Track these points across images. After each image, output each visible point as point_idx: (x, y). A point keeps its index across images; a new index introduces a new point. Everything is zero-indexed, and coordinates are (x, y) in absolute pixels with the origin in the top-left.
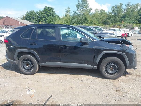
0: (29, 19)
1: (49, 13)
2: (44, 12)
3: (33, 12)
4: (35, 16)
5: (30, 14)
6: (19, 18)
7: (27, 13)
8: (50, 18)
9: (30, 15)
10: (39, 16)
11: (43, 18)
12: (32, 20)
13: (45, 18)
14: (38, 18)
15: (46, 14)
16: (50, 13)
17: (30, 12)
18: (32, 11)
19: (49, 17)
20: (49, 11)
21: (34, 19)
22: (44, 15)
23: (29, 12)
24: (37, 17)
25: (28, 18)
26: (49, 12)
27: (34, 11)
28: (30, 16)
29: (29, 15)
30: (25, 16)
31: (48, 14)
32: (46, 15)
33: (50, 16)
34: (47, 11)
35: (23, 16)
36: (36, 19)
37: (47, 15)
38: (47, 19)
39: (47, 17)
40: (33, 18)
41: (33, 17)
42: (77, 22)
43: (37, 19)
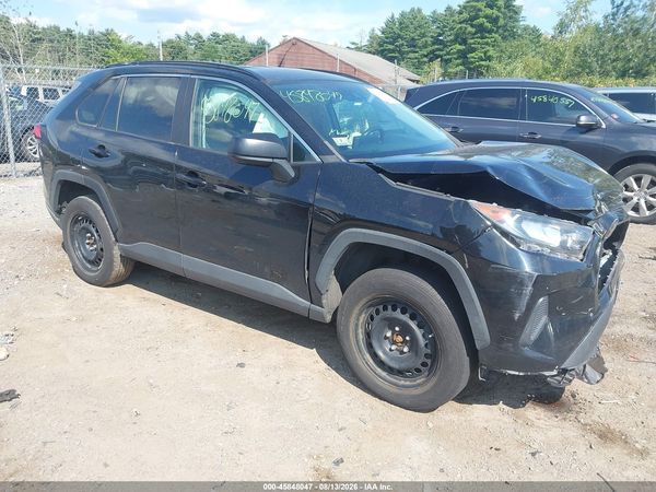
0: (391, 47)
1: (486, 17)
2: (465, 15)
3: (415, 14)
4: (423, 35)
5: (401, 24)
6: (353, 43)
7: (391, 22)
8: (487, 44)
9: (401, 29)
10: (440, 35)
11: (454, 41)
12: (408, 53)
13: (464, 42)
14: (434, 44)
15: (472, 26)
16: (494, 20)
17: (403, 15)
18: (413, 10)
19: (482, 38)
20: (491, 7)
21: (414, 46)
22: (461, 28)
23: (397, 16)
24: (432, 37)
25: (390, 43)
26: (489, 11)
27: (419, 10)
28: (399, 36)
29: (397, 31)
30: (379, 34)
31: (482, 25)
32: (470, 29)
33: (490, 32)
34: (480, 10)
35: (373, 37)
36: (425, 46)
37: (473, 30)
38: (474, 50)
39: (472, 41)
40: (412, 44)
41: (413, 39)
42: (614, 61)
43: (430, 49)
